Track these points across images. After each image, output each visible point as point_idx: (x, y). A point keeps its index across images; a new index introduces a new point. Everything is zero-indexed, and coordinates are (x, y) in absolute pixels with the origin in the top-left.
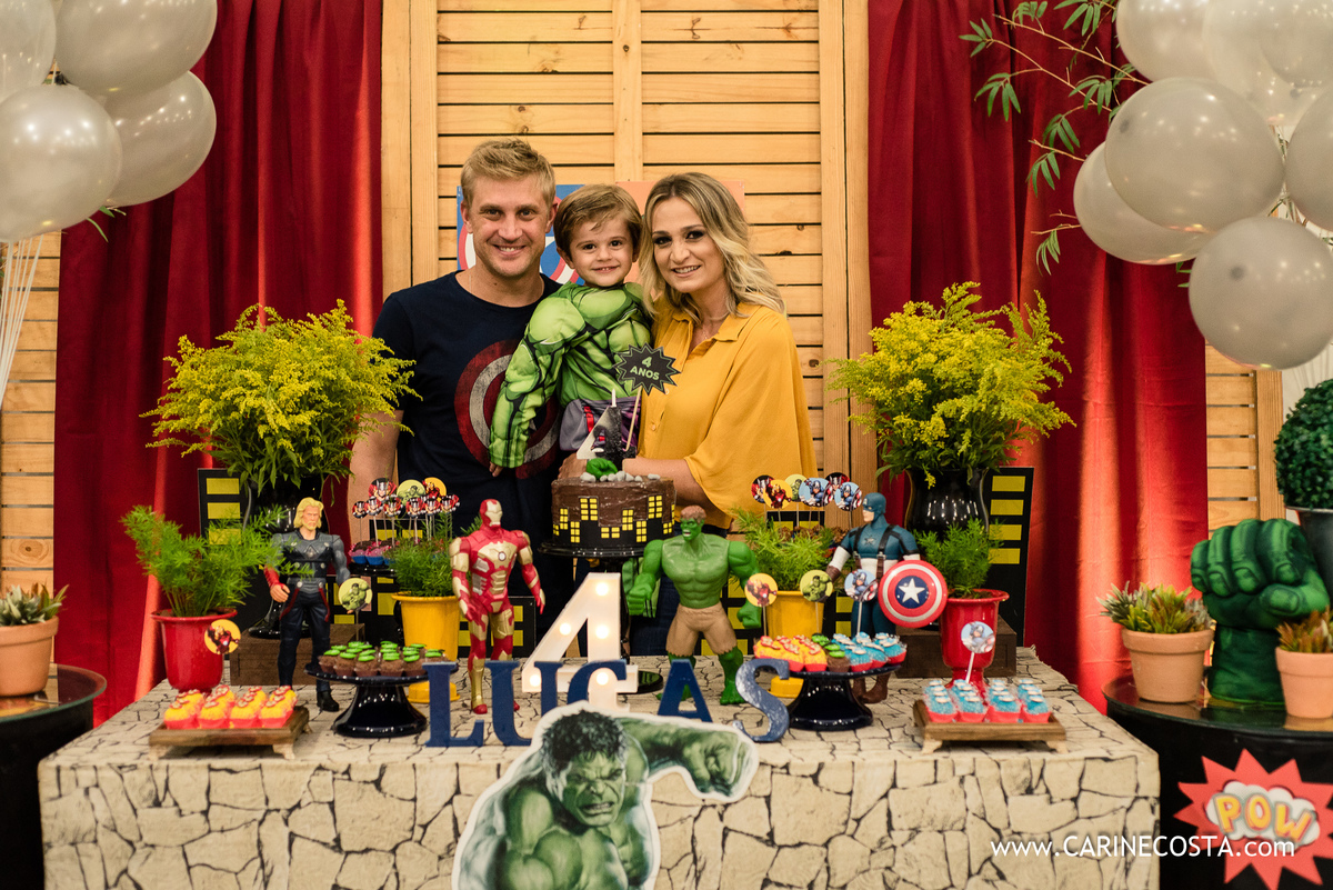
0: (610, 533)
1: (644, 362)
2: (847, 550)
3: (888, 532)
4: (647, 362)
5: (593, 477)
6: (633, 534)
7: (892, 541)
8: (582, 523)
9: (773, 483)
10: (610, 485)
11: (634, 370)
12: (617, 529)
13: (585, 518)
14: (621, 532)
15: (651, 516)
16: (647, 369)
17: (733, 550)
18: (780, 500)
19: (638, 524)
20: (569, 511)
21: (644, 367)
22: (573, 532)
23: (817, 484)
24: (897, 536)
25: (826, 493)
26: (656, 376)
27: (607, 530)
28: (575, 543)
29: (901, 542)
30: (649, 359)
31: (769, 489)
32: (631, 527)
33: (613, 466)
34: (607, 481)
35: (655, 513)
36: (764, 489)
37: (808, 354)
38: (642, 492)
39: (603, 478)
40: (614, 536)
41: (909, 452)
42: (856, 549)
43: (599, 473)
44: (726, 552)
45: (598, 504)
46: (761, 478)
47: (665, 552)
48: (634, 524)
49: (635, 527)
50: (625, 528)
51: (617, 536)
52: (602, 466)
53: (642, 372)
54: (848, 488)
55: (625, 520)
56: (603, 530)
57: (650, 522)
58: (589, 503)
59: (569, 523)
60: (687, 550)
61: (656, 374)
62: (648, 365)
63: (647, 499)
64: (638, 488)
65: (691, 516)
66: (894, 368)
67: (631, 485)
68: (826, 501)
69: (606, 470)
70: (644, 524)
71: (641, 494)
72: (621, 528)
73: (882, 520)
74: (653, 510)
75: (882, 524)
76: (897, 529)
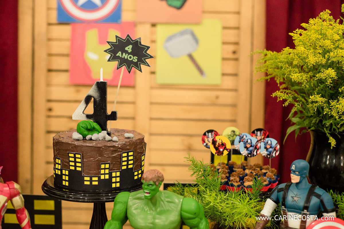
0: (91, 181)
1: (126, 49)
2: (274, 201)
3: (311, 193)
4: (129, 48)
5: (80, 136)
6: (109, 182)
7: (314, 200)
8: (70, 171)
9: (217, 138)
10: (93, 144)
11: (119, 54)
12: (96, 179)
13: (72, 168)
14: (99, 180)
15: (124, 168)
16: (129, 54)
17: (186, 207)
18: (221, 150)
19: (114, 174)
20: (61, 161)
21: (127, 52)
22: (64, 177)
23: (249, 141)
24: (318, 196)
25: (256, 148)
26: (135, 59)
27: (88, 179)
28: (65, 186)
29: (322, 202)
30: (131, 47)
31: (214, 142)
32: (107, 177)
33: (97, 127)
34: (91, 139)
35: (128, 165)
36: (211, 140)
37: (232, 48)
38: (116, 149)
39: (88, 137)
40: (94, 183)
41: (315, 120)
42: (284, 204)
43: (86, 132)
44: (179, 208)
45: (82, 158)
46: (209, 131)
47: (130, 203)
48: (110, 174)
49: (111, 177)
50: (102, 177)
51: (96, 183)
52: (89, 127)
53: (125, 56)
54: (269, 142)
55: (102, 172)
56: (86, 178)
57: (122, 172)
58: (75, 158)
59: (61, 170)
60: (147, 204)
61: (135, 58)
62: (130, 51)
63: (121, 155)
64: (114, 147)
65: (151, 179)
66: (312, 60)
67: (109, 144)
68: (255, 153)
69: (92, 130)
70: (118, 174)
71: (115, 151)
72: (99, 178)
73: (306, 182)
74: (125, 163)
75: (306, 185)
76: (318, 190)
